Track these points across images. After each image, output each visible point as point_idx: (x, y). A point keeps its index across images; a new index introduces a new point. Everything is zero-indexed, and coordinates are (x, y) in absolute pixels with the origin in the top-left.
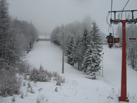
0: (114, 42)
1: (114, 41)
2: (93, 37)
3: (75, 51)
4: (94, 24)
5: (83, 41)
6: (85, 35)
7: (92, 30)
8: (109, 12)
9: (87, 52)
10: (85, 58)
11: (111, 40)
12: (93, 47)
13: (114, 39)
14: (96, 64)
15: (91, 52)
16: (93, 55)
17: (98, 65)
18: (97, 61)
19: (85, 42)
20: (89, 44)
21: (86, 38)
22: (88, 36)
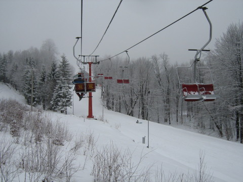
0: (86, 90)
1: (85, 88)
2: (61, 72)
3: (40, 88)
4: (64, 58)
5: (51, 77)
6: (53, 70)
7: (61, 64)
8: (78, 38)
9: (57, 88)
10: (55, 95)
11: (80, 87)
12: (63, 83)
13: (85, 85)
14: (67, 99)
15: (61, 88)
16: (64, 90)
17: (69, 101)
18: (68, 97)
19: (54, 77)
20: (59, 80)
21: (54, 74)
22: (56, 70)
